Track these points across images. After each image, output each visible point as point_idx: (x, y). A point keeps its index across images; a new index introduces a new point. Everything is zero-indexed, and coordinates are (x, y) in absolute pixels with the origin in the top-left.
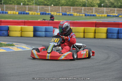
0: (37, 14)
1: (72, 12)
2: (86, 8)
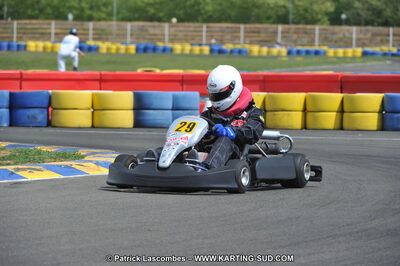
0: (127, 49)
1: (242, 41)
2: (289, 29)
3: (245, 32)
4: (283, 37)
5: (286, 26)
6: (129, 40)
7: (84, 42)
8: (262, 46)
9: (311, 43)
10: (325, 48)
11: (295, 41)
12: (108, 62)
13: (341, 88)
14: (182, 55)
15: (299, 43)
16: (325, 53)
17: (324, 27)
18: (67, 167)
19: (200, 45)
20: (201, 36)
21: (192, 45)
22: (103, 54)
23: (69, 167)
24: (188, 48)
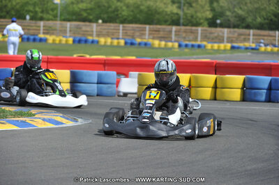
0: (67, 41)
1: (147, 37)
2: (180, 29)
3: (149, 31)
4: (176, 35)
5: (179, 27)
6: (68, 34)
7: (37, 35)
8: (161, 41)
9: (196, 39)
10: (205, 43)
11: (185, 38)
12: (53, 50)
13: (216, 71)
14: (105, 46)
15: (187, 39)
16: (205, 46)
17: (205, 28)
18: (22, 121)
19: (118, 39)
20: (119, 33)
21: (112, 38)
22: (50, 44)
23: (25, 122)
24: (109, 40)
